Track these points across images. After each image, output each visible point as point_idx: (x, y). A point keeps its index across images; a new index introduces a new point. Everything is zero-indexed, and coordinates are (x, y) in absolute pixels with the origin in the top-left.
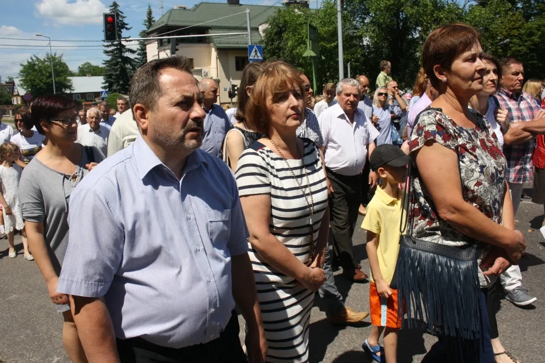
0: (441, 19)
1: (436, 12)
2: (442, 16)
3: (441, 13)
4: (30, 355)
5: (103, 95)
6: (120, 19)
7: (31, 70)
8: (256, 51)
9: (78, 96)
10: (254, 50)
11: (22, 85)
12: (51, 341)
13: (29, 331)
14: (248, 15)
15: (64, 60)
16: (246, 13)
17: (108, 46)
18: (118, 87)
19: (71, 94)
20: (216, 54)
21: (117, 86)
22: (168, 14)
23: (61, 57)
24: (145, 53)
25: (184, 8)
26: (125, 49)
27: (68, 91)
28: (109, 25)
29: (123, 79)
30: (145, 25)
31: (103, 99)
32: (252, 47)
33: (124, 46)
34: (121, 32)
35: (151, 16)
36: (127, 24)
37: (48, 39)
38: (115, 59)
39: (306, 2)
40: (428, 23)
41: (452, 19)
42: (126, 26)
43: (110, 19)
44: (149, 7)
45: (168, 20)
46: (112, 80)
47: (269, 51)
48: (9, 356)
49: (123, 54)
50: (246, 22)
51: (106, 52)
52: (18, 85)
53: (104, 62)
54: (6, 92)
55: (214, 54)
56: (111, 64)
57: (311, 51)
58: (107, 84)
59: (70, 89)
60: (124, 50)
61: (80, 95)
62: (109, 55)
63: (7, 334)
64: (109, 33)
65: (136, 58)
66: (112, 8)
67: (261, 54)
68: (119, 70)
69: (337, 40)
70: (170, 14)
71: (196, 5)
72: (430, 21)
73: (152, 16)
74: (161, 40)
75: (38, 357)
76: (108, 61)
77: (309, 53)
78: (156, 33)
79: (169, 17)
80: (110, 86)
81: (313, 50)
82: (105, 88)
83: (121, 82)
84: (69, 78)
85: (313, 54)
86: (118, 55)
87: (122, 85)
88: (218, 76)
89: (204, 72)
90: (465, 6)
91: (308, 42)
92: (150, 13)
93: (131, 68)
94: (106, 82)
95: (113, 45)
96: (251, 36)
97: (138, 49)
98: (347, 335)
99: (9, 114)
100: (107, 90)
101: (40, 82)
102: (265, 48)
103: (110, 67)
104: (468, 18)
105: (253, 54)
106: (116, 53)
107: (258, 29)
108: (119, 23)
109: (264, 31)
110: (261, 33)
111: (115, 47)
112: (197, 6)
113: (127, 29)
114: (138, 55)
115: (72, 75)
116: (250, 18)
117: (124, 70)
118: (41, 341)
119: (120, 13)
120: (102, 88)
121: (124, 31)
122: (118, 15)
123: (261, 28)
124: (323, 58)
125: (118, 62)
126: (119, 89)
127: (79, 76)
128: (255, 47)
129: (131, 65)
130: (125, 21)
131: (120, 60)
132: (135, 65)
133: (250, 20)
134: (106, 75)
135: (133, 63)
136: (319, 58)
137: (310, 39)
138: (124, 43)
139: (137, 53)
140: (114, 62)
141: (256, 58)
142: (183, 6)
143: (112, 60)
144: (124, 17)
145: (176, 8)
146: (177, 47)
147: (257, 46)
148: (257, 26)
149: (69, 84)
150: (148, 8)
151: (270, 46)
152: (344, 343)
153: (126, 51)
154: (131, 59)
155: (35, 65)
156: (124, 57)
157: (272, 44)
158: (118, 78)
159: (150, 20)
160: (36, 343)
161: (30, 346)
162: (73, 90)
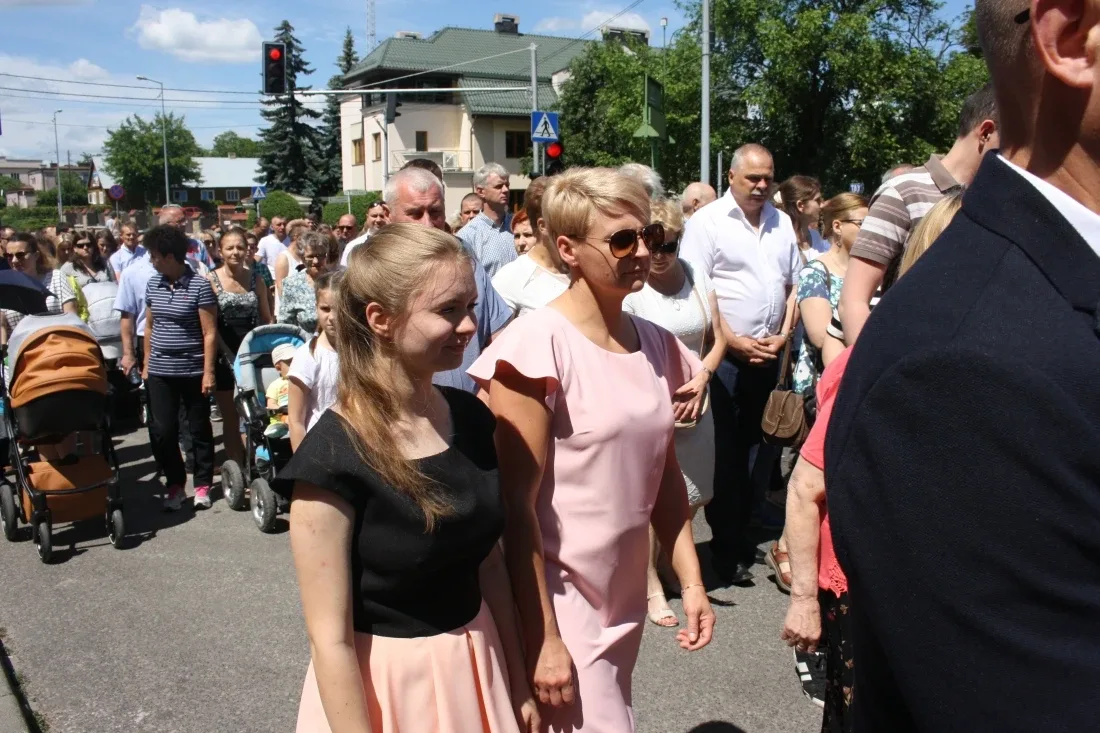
0: (897, 77)
1: (889, 64)
2: (899, 72)
3: (896, 66)
4: (91, 705)
5: (256, 193)
6: (294, 53)
7: (124, 142)
8: (546, 123)
9: (211, 193)
10: (542, 121)
11: (107, 169)
12: (134, 677)
13: (92, 655)
14: (533, 55)
15: (187, 126)
16: (529, 51)
17: (269, 103)
18: (286, 180)
19: (197, 190)
20: (470, 125)
21: (283, 179)
22: (383, 47)
23: (181, 122)
24: (339, 119)
25: (415, 37)
26: (301, 108)
27: (192, 184)
28: (272, 65)
29: (294, 165)
30: (340, 65)
31: (256, 201)
32: (538, 116)
33: (298, 104)
34: (295, 77)
35: (350, 50)
36: (307, 64)
37: (159, 86)
38: (281, 128)
39: (643, 34)
40: (872, 84)
41: (917, 78)
42: (304, 67)
43: (274, 53)
44: (349, 33)
45: (383, 60)
46: (275, 167)
47: (570, 123)
48: (53, 705)
49: (297, 118)
50: (529, 68)
51: (266, 114)
52: (102, 170)
53: (261, 132)
54: (78, 182)
55: (466, 124)
56: (275, 137)
57: (650, 128)
58: (265, 174)
59: (197, 181)
60: (298, 111)
61: (213, 191)
62: (271, 120)
63: (51, 657)
64: (272, 79)
65: (320, 128)
66: (281, 32)
67: (555, 129)
68: (288, 147)
69: (699, 108)
70: (388, 47)
71: (436, 32)
72: (875, 81)
73: (354, 49)
74: (369, 95)
75: (108, 709)
76: (268, 131)
77: (646, 130)
78: (358, 82)
79: (386, 52)
80: (271, 177)
81: (654, 124)
82: (260, 180)
83: (291, 171)
84: (195, 159)
85: (654, 133)
86: (287, 120)
87: (292, 176)
88: (472, 167)
89: (447, 158)
90: (942, 53)
91: (645, 111)
92: (349, 44)
93: (310, 144)
94: (264, 170)
95: (279, 101)
96: (537, 94)
97: (324, 110)
98: (707, 695)
99: (81, 223)
100: (264, 185)
101: (139, 164)
102: (562, 118)
103: (271, 141)
104: (947, 78)
105: (540, 128)
106: (285, 116)
107: (550, 81)
108: (291, 60)
109: (563, 86)
110: (556, 88)
111: (284, 106)
112: (438, 34)
113: (305, 71)
114: (325, 120)
115: (201, 153)
116: (536, 61)
117: (296, 149)
118: (115, 677)
119: (295, 43)
120: (256, 180)
121: (300, 75)
122: (290, 46)
123: (557, 80)
124: (672, 141)
125: (287, 134)
126: (286, 184)
127: (213, 155)
128: (545, 116)
129: (312, 139)
130: (304, 57)
131: (291, 129)
132: (319, 140)
133: (536, 65)
134: (264, 157)
135: (314, 135)
136: (664, 141)
137: (649, 105)
138: (298, 97)
139: (322, 117)
140: (279, 133)
141: (546, 136)
142: (412, 33)
143: (275, 129)
144: (302, 50)
145: (398, 36)
146: (398, 110)
147: (548, 115)
148: (549, 76)
149: (195, 171)
150: (346, 34)
151: (572, 114)
152: (701, 710)
153: (303, 114)
154: (311, 129)
155: (133, 132)
156: (297, 123)
157: (575, 112)
158: (287, 162)
159: (349, 58)
160: (106, 680)
161: (93, 686)
162: (203, 182)
